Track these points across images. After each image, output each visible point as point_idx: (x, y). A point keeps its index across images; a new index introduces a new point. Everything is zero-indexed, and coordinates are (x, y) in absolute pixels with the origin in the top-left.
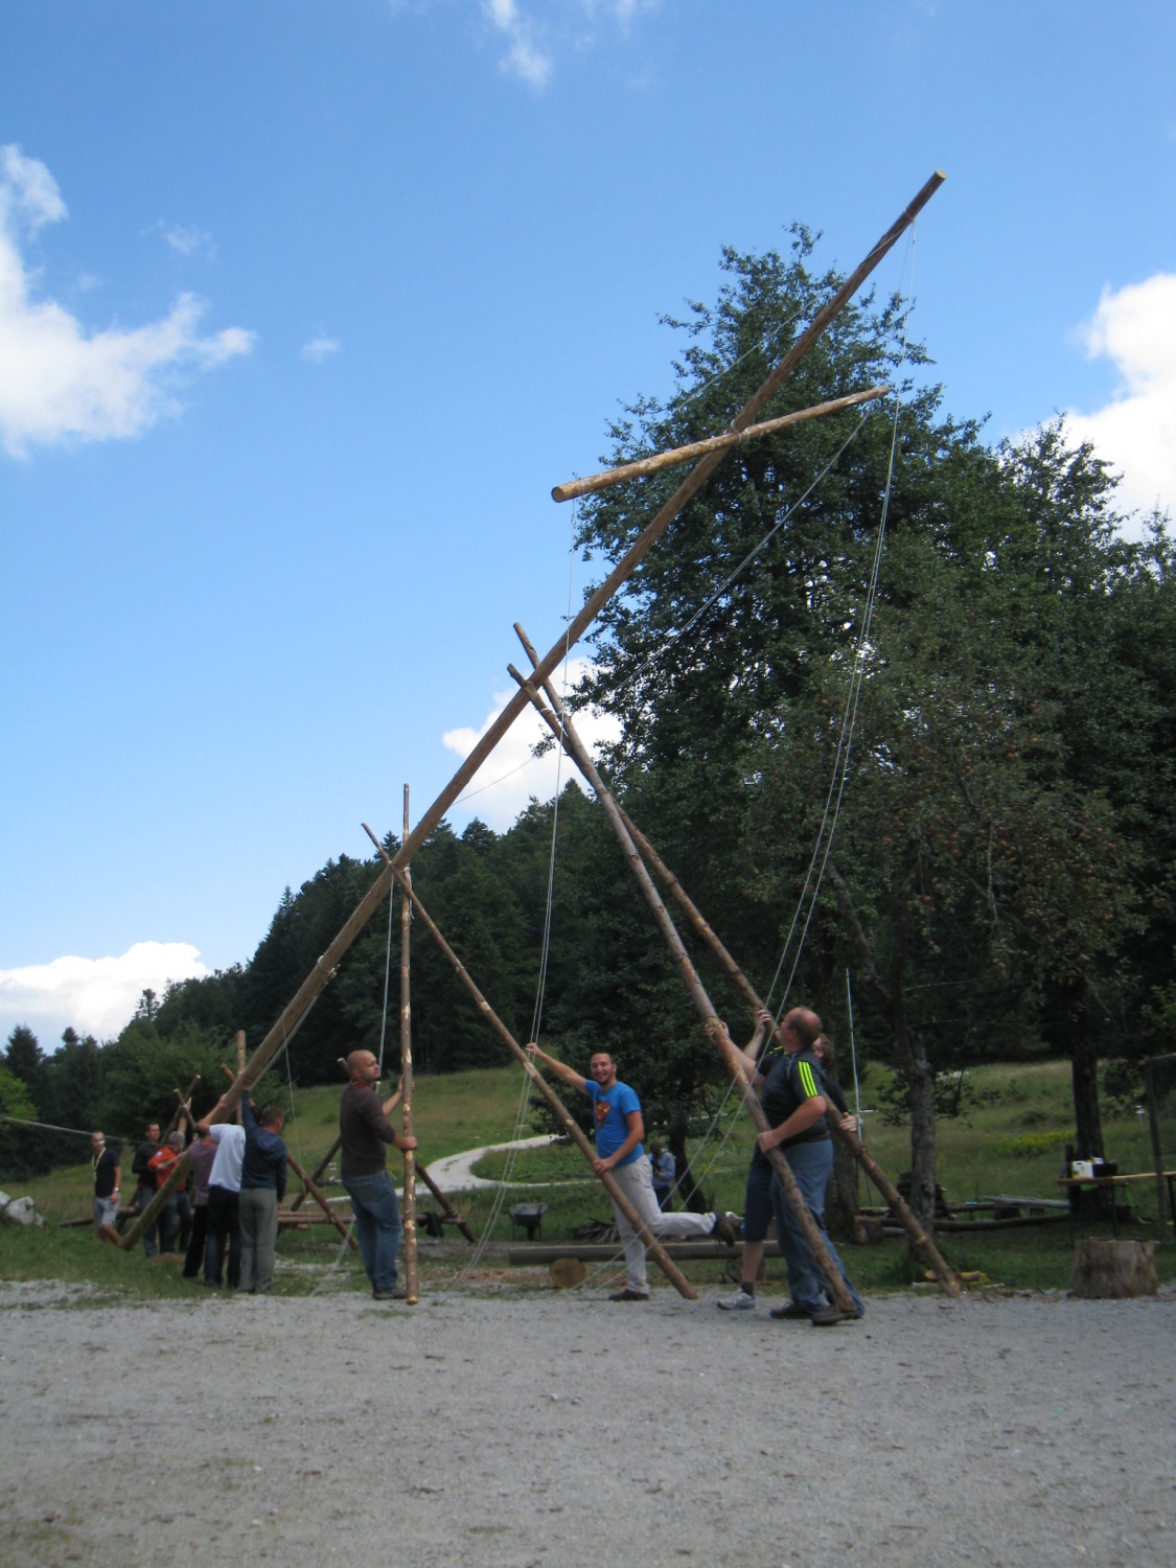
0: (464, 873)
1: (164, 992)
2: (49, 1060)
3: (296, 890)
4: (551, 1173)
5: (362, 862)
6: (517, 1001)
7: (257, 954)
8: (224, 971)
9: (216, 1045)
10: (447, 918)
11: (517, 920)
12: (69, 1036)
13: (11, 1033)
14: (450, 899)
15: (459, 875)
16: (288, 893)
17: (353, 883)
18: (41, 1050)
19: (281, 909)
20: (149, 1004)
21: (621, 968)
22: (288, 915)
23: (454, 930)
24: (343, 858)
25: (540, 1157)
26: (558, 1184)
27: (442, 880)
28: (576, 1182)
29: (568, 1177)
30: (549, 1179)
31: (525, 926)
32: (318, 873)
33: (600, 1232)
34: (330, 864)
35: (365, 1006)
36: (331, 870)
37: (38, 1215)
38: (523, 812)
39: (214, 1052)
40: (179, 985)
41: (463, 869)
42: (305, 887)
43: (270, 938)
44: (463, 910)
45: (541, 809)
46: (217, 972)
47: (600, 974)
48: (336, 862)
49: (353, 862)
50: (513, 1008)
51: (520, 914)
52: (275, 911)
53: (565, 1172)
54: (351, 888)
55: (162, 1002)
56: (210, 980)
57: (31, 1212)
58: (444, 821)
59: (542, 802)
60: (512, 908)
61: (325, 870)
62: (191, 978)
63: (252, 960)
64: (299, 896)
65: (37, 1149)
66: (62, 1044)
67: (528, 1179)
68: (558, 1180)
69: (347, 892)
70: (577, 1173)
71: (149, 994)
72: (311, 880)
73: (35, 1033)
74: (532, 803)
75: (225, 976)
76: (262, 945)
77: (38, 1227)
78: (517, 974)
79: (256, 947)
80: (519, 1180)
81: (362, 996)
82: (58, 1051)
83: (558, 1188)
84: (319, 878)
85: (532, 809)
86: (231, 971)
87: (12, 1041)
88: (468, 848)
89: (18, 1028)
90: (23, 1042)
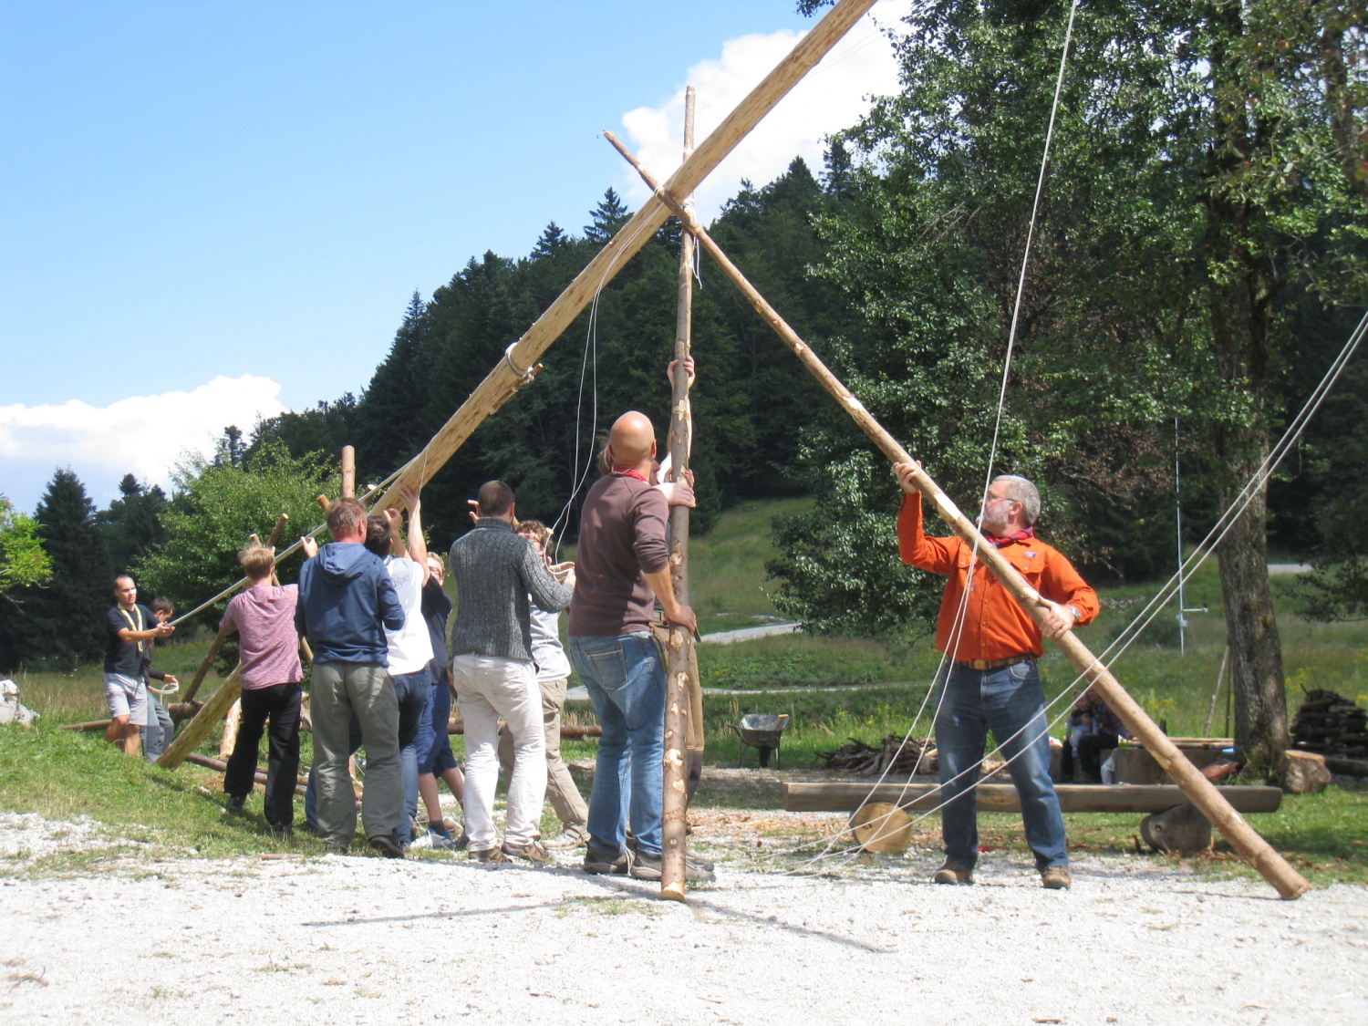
0: (650, 279)
1: (253, 430)
2: (102, 516)
3: (427, 298)
4: (763, 677)
5: (515, 262)
6: (717, 450)
7: (373, 381)
8: (331, 404)
9: (313, 478)
10: (627, 337)
11: (721, 342)
12: (129, 485)
13: (51, 479)
14: (631, 311)
15: (643, 281)
16: (416, 301)
17: (503, 288)
18: (89, 500)
19: (408, 322)
20: (233, 446)
21: (910, 375)
22: (417, 329)
23: (636, 353)
24: (489, 257)
25: (748, 654)
26: (773, 692)
27: (621, 288)
28: (798, 690)
29: (785, 683)
30: (759, 685)
31: (731, 349)
32: (457, 277)
33: (865, 758)
34: (472, 264)
35: (513, 452)
36: (474, 270)
37: (23, 709)
38: (730, 200)
39: (310, 487)
40: (271, 422)
41: (649, 272)
42: (440, 294)
43: (391, 361)
44: (649, 327)
45: (755, 197)
46: (321, 404)
47: (877, 383)
48: (481, 261)
49: (502, 262)
50: (712, 460)
51: (724, 334)
52: (400, 324)
53: (781, 676)
54: (498, 295)
55: (250, 444)
56: (312, 415)
57: (12, 703)
58: (624, 210)
59: (757, 187)
60: (714, 326)
61: (465, 272)
62: (287, 412)
63: (367, 389)
64: (430, 307)
65: (85, 629)
66: (119, 496)
67: (731, 683)
68: (773, 687)
69: (495, 300)
70: (797, 677)
71: (233, 433)
72: (447, 285)
73: (81, 478)
74: (744, 188)
75: (333, 410)
76: (380, 369)
77: (23, 728)
78: (719, 414)
79: (373, 373)
80: (718, 685)
81: (509, 438)
82: (115, 504)
83: (773, 697)
84: (457, 281)
85: (743, 197)
86: (340, 403)
87: (51, 488)
88: (657, 246)
89: (60, 472)
90: (66, 493)
